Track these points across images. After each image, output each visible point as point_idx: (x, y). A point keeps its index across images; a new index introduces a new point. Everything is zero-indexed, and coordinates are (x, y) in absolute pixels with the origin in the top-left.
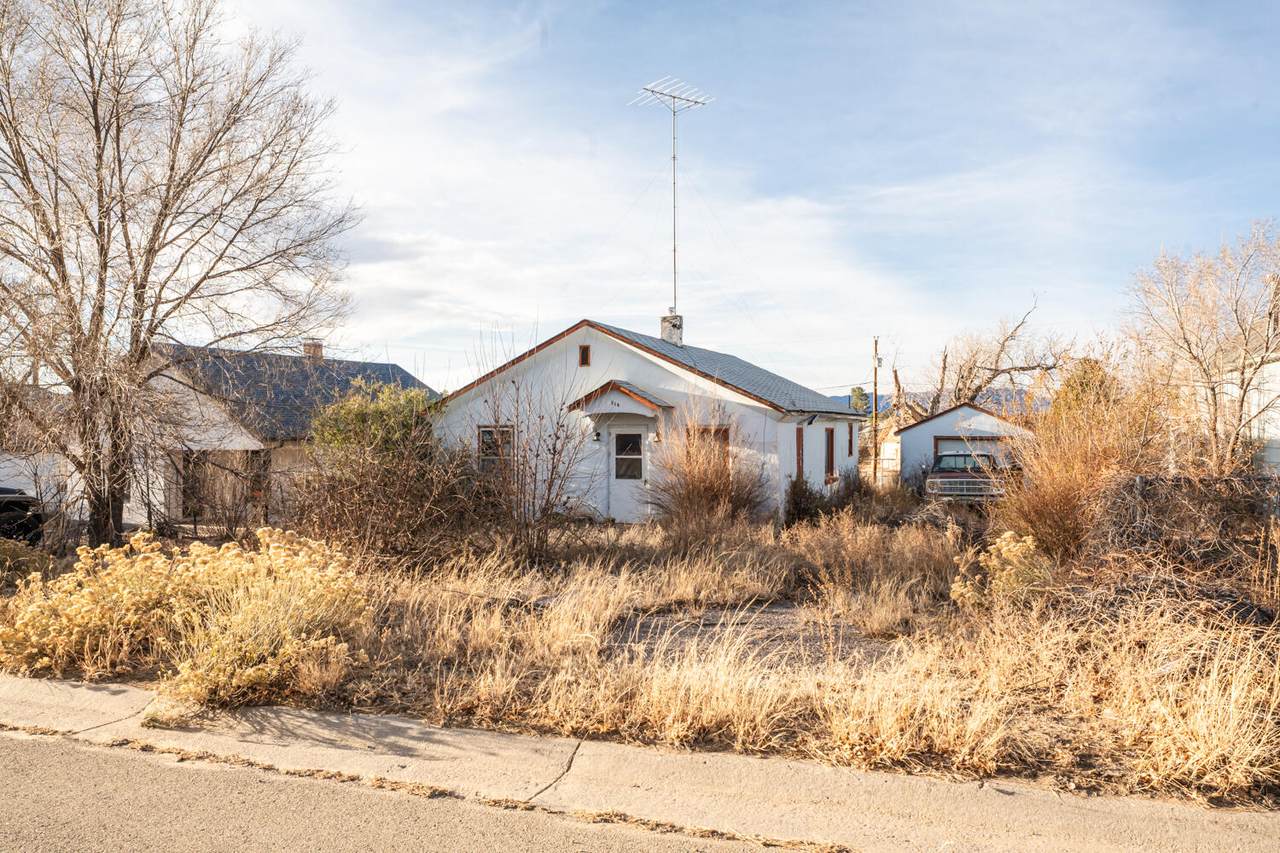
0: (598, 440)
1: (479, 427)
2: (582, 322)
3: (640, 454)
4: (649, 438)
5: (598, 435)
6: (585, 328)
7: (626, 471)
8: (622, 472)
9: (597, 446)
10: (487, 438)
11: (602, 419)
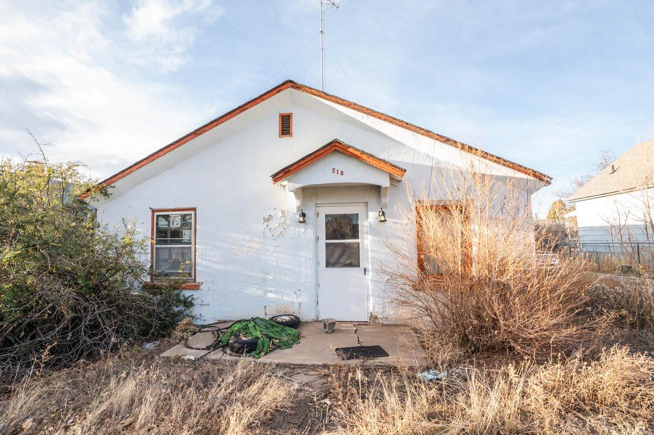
0: (304, 222)
1: (153, 211)
2: (284, 84)
3: (356, 236)
4: (368, 220)
5: (304, 215)
6: (288, 92)
7: (340, 256)
8: (332, 261)
9: (301, 229)
10: (163, 223)
11: (308, 193)
